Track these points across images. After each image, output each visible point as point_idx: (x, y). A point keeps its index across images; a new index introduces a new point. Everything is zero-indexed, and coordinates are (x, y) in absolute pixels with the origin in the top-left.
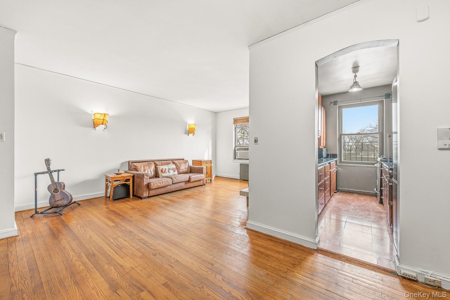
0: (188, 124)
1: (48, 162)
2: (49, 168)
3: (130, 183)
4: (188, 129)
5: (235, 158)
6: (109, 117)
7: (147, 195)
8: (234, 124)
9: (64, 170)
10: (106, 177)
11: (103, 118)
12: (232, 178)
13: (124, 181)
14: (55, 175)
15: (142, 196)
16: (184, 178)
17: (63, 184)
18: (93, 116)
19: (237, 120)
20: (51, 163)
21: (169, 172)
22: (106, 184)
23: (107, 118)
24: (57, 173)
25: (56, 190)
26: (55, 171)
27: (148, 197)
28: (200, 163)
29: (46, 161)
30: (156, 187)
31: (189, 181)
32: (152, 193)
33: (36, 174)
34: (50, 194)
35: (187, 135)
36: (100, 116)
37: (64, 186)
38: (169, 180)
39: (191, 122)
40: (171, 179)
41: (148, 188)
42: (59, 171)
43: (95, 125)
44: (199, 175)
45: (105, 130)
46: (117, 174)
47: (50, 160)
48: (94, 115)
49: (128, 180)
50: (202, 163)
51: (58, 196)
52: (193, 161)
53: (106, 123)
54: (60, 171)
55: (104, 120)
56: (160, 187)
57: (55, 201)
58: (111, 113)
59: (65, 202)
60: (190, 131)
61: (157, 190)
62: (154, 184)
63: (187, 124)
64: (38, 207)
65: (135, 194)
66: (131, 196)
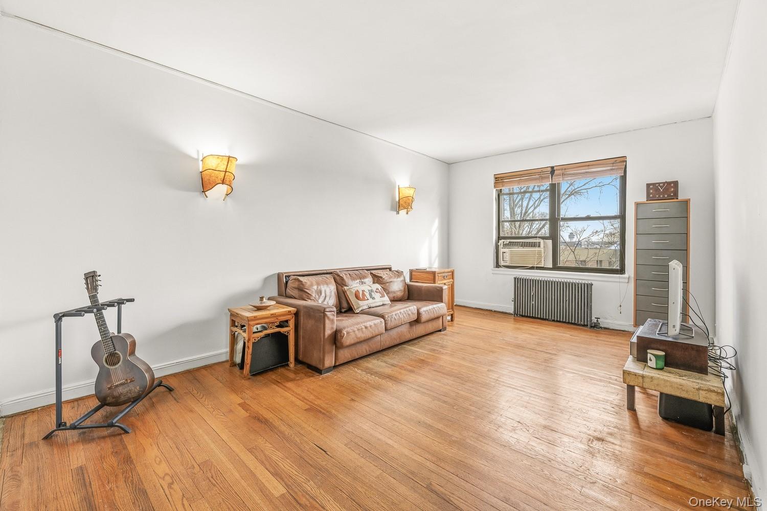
0: (397, 187)
1: (91, 279)
2: (93, 298)
3: (290, 330)
4: (397, 199)
5: (498, 265)
6: (237, 166)
7: (331, 361)
8: (495, 187)
9: (132, 300)
10: (232, 315)
11: (225, 167)
12: (491, 311)
13: (276, 326)
14: (110, 315)
15: (320, 367)
16: (409, 314)
17: (132, 339)
18: (201, 163)
19: (502, 178)
20: (99, 283)
21: (373, 298)
22: (231, 331)
23: (232, 168)
24: (115, 309)
25: (113, 359)
26: (111, 304)
27: (335, 367)
28: (431, 277)
29: (86, 279)
30: (353, 342)
31: (417, 321)
32: (345, 355)
33: (58, 318)
34: (97, 369)
35: (395, 212)
36: (219, 160)
37: (134, 344)
38: (379, 320)
39: (403, 182)
40: (382, 320)
41: (335, 343)
42: (120, 302)
43: (205, 184)
44: (435, 306)
45: (228, 198)
46: (259, 309)
47: (98, 274)
48: (202, 160)
49: (283, 324)
50: (437, 277)
51: (118, 373)
52: (411, 272)
53: (230, 181)
54: (123, 303)
55: (226, 172)
56: (361, 340)
57: (109, 386)
58: (244, 156)
59: (135, 388)
60: (402, 205)
61: (353, 348)
62: (348, 333)
63: (394, 188)
64: (63, 399)
65: (301, 357)
66: (292, 365)
